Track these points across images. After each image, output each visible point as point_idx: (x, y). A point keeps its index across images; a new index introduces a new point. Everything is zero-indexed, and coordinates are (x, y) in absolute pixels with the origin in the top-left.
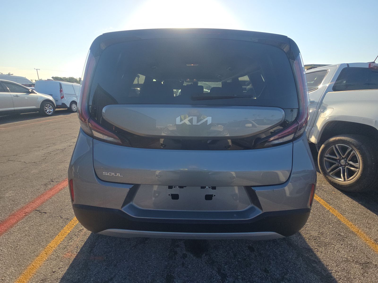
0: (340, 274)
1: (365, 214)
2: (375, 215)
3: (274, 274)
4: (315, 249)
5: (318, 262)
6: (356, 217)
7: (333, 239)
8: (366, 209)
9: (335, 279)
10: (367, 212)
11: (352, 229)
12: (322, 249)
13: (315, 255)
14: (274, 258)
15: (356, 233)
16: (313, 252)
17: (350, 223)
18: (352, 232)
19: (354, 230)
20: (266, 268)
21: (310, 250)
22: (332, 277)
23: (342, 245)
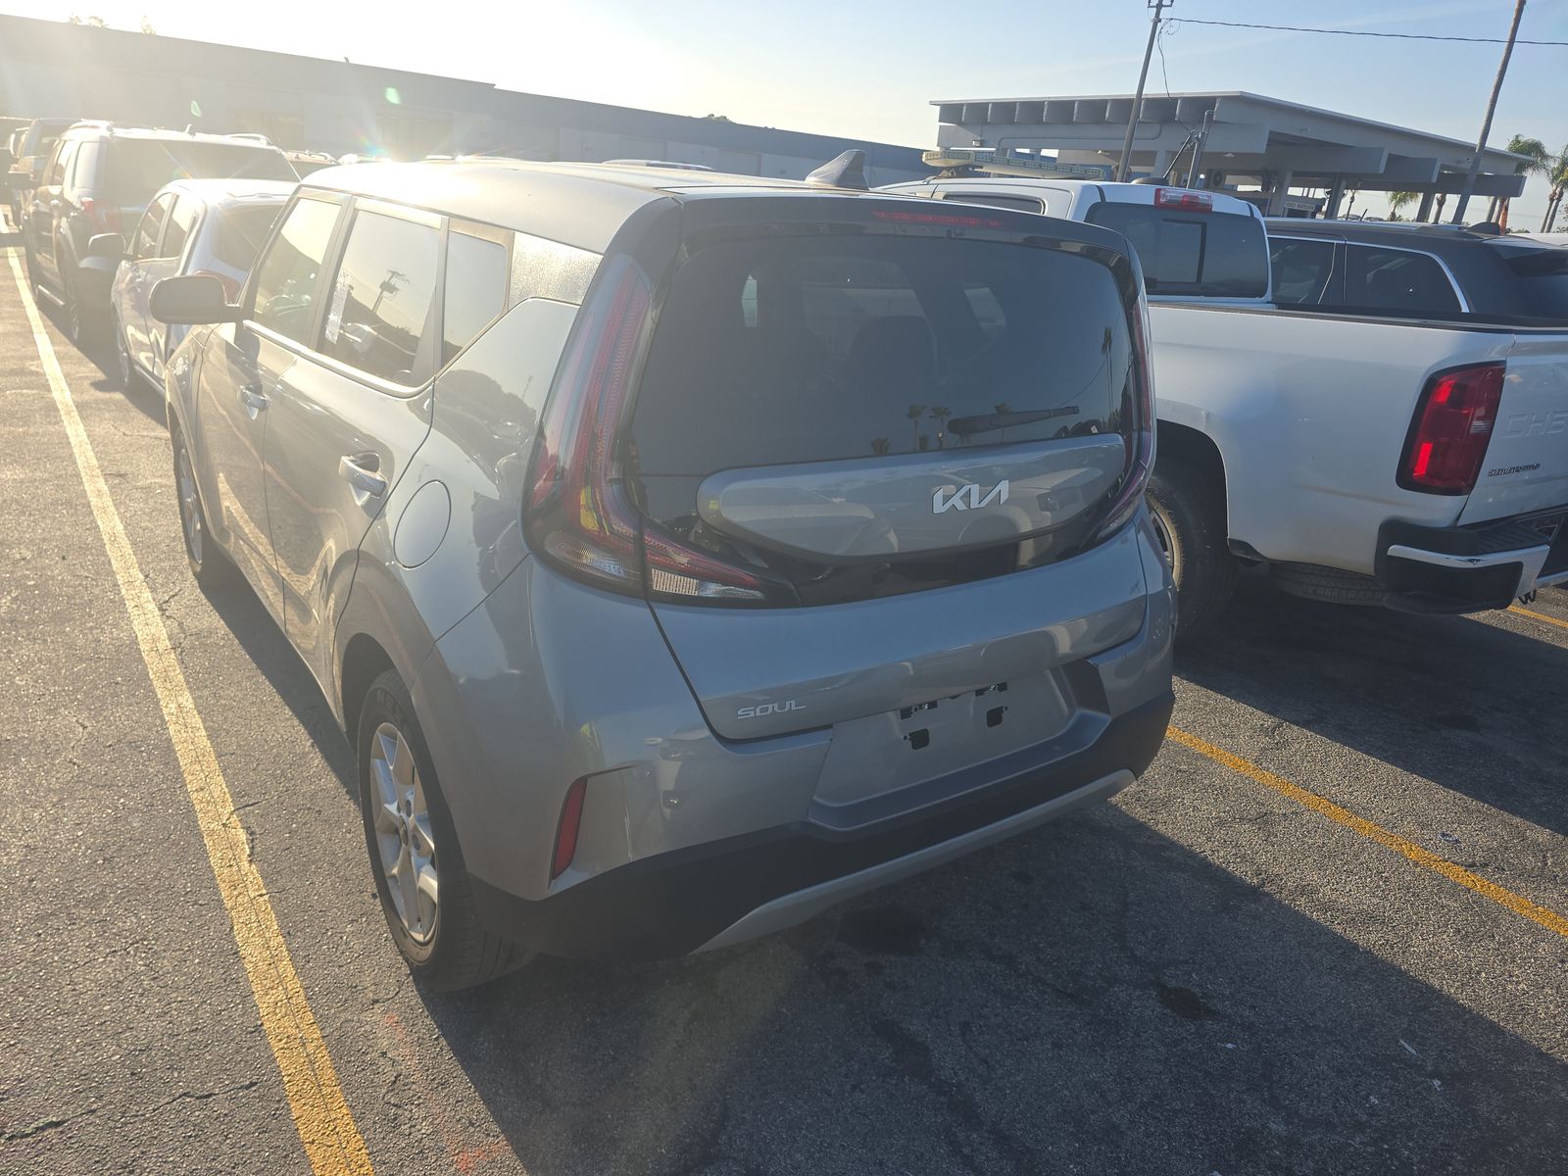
0: (1222, 854)
1: (1206, 705)
2: (1229, 699)
3: (1105, 906)
4: (1149, 820)
5: (1170, 845)
6: (1191, 717)
7: (1170, 784)
8: (1203, 691)
9: (1218, 867)
10: (1209, 698)
11: (1197, 750)
12: (1163, 816)
13: (1156, 833)
14: (1084, 874)
15: (1209, 756)
16: (1148, 829)
17: (1187, 736)
18: (1202, 756)
19: (1203, 750)
20: (1082, 903)
21: (1141, 828)
22: (1210, 865)
23: (1194, 792)
